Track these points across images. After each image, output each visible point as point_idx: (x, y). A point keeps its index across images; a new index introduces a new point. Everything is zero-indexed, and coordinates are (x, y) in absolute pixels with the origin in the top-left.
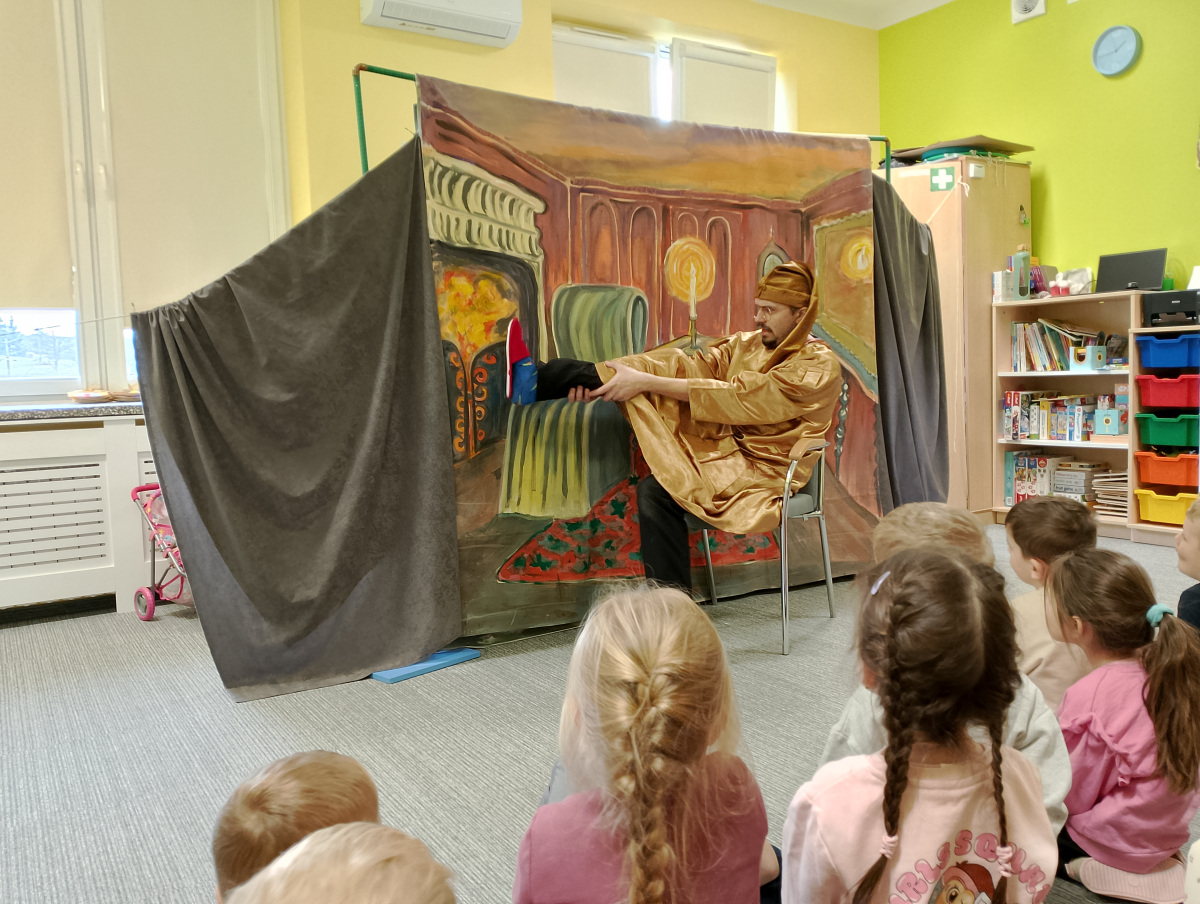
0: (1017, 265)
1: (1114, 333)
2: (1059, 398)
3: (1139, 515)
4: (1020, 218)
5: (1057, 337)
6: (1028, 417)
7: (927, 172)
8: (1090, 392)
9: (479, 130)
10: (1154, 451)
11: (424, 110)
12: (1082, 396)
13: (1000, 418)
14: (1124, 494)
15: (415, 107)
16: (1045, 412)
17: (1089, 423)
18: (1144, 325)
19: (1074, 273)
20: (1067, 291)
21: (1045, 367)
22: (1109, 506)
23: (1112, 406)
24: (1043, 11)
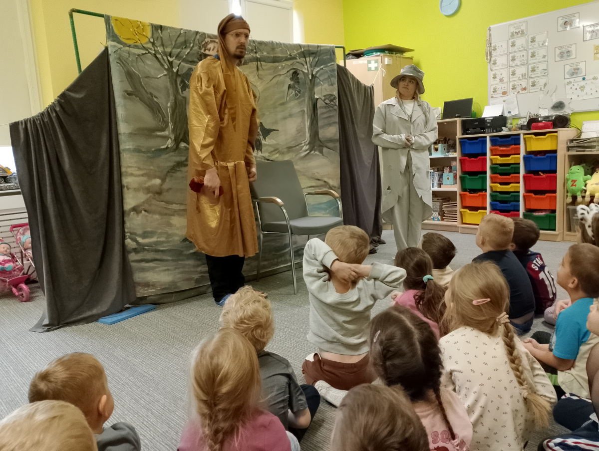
1: (451, 138)
3: (462, 221)
7: (366, 62)
8: (441, 165)
10: (468, 192)
12: (438, 167)
14: (456, 212)
17: (441, 179)
18: (463, 134)
22: (450, 217)
23: (450, 172)
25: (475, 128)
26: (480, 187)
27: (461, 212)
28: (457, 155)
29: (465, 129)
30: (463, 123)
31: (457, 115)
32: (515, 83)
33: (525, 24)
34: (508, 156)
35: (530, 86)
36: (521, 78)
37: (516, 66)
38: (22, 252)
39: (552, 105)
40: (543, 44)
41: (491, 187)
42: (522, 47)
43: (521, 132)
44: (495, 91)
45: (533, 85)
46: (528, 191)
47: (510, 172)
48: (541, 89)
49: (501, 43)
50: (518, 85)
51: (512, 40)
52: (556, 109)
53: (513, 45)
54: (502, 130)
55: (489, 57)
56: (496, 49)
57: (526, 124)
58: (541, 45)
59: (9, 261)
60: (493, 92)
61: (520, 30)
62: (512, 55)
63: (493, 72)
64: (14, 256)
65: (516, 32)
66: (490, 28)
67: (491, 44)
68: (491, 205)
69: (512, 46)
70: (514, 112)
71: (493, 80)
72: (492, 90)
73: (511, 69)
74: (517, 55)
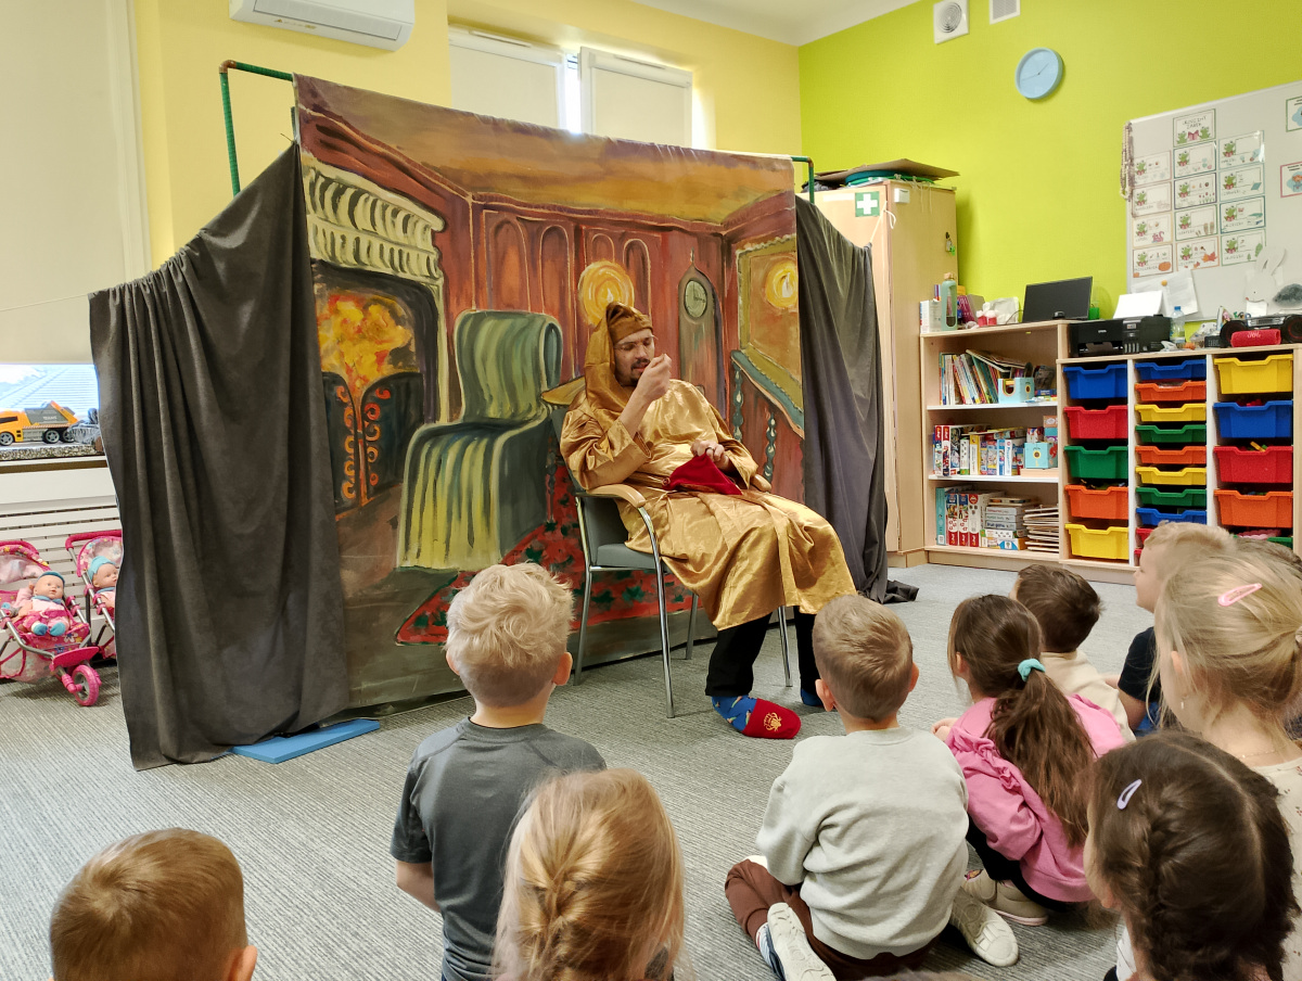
0: (945, 294)
1: (1041, 365)
2: (989, 432)
3: (1070, 551)
4: (946, 245)
5: (985, 368)
6: (959, 452)
7: (852, 197)
8: (1020, 424)
9: (367, 138)
10: (1084, 485)
11: (302, 113)
12: (1012, 429)
13: (931, 453)
14: (1055, 529)
15: (293, 110)
16: (975, 446)
17: (1019, 456)
18: (1071, 356)
19: (1000, 303)
20: (994, 321)
21: (973, 399)
22: (1040, 541)
23: (1041, 439)
24: (966, 32)
25: (1101, 343)
26: (1111, 475)
27: (1067, 531)
28: (1058, 401)
29: (1076, 346)
30: (1073, 331)
31: (1056, 314)
32: (1190, 243)
33: (1210, 116)
34: (1178, 404)
35: (1224, 251)
36: (1203, 233)
37: (1191, 206)
39: (1275, 293)
40: (1252, 159)
41: (1138, 475)
42: (1204, 166)
43: (1209, 352)
44: (1142, 263)
45: (1231, 249)
46: (1225, 484)
47: (1181, 441)
48: (1249, 257)
49: (1155, 155)
50: (1196, 249)
51: (1181, 151)
52: (1285, 302)
53: (1184, 162)
54: (1163, 347)
55: (1128, 189)
56: (1144, 171)
57: (1216, 333)
58: (1247, 161)
59: (59, 614)
60: (1139, 263)
61: (1199, 128)
62: (1182, 182)
63: (1139, 221)
64: (71, 604)
65: (1190, 134)
66: (1130, 124)
67: (1132, 159)
68: (1139, 515)
69: (1180, 164)
70: (1189, 309)
71: (1138, 237)
72: (1136, 260)
73: (1180, 214)
74: (1192, 184)
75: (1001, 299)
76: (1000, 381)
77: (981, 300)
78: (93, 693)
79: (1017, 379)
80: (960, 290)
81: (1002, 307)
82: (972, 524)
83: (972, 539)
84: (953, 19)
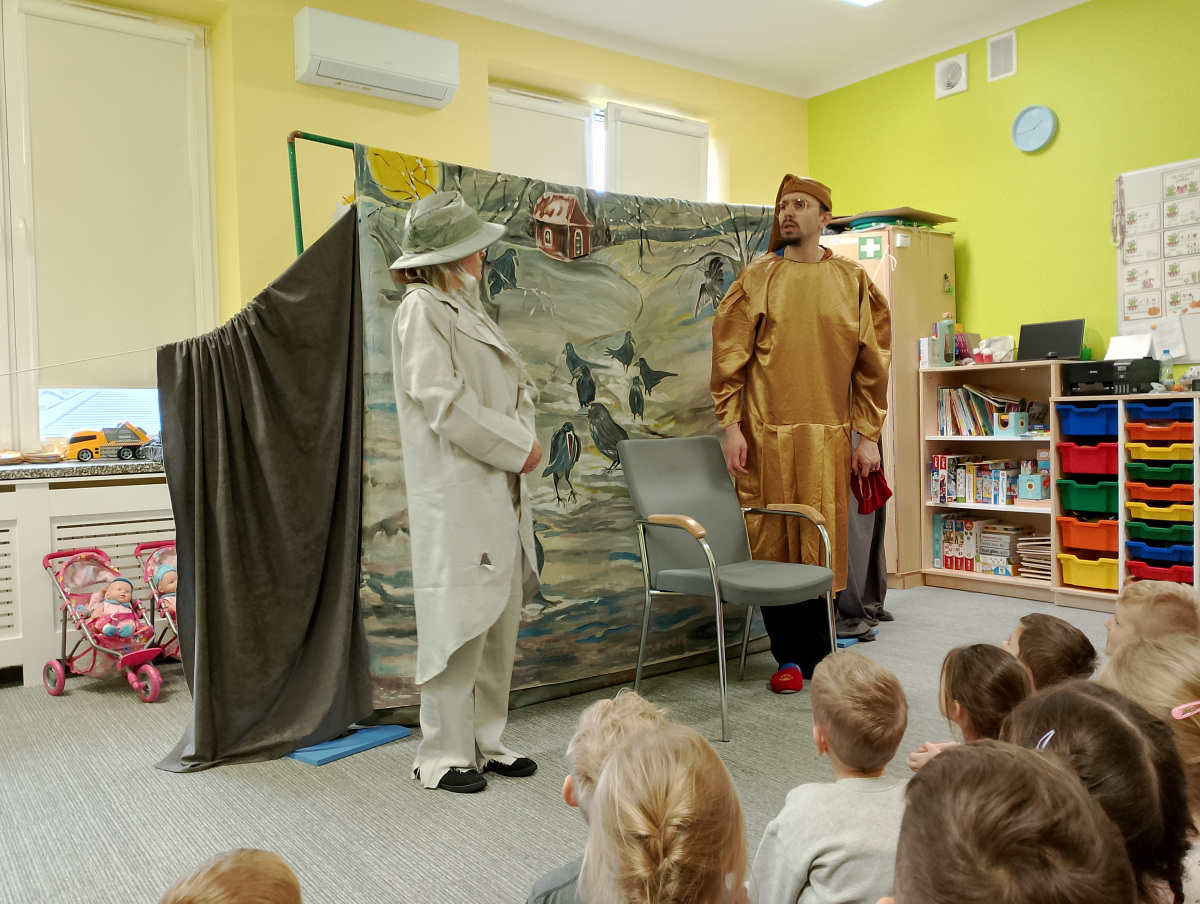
0: (942, 332)
1: (1035, 400)
2: (984, 463)
3: (1061, 578)
4: (944, 285)
5: (981, 402)
6: (955, 481)
7: (856, 241)
8: (1014, 457)
10: (1075, 516)
12: (1006, 460)
13: (928, 481)
14: (1048, 558)
16: (971, 476)
17: (1013, 487)
18: (1064, 394)
19: (996, 341)
20: (990, 358)
21: (970, 431)
22: (1033, 568)
23: (1035, 471)
24: (965, 88)
25: (1092, 383)
26: (1102, 508)
27: (1059, 560)
28: (1051, 436)
29: (1069, 384)
30: (1065, 371)
31: (1050, 354)
32: (1178, 290)
34: (1166, 444)
36: (1191, 281)
37: (1179, 255)
38: (153, 600)
41: (1128, 510)
43: (1196, 395)
44: (1133, 307)
47: (1169, 478)
49: (1144, 207)
50: (1184, 296)
51: (1170, 203)
53: (1172, 213)
54: (1152, 388)
55: (1119, 237)
56: (1134, 221)
59: (127, 617)
60: (1129, 308)
61: (1187, 182)
62: (1171, 233)
64: (138, 607)
65: (1178, 187)
66: (1121, 177)
67: (1123, 210)
68: (1129, 548)
69: (1169, 215)
70: (1177, 352)
71: (1129, 283)
72: (1127, 304)
73: (1169, 263)
74: (1180, 235)
75: (996, 338)
76: (996, 415)
77: (977, 338)
78: (155, 691)
79: (1012, 414)
80: (958, 328)
81: (997, 344)
82: (967, 548)
83: (967, 564)
84: (953, 76)
